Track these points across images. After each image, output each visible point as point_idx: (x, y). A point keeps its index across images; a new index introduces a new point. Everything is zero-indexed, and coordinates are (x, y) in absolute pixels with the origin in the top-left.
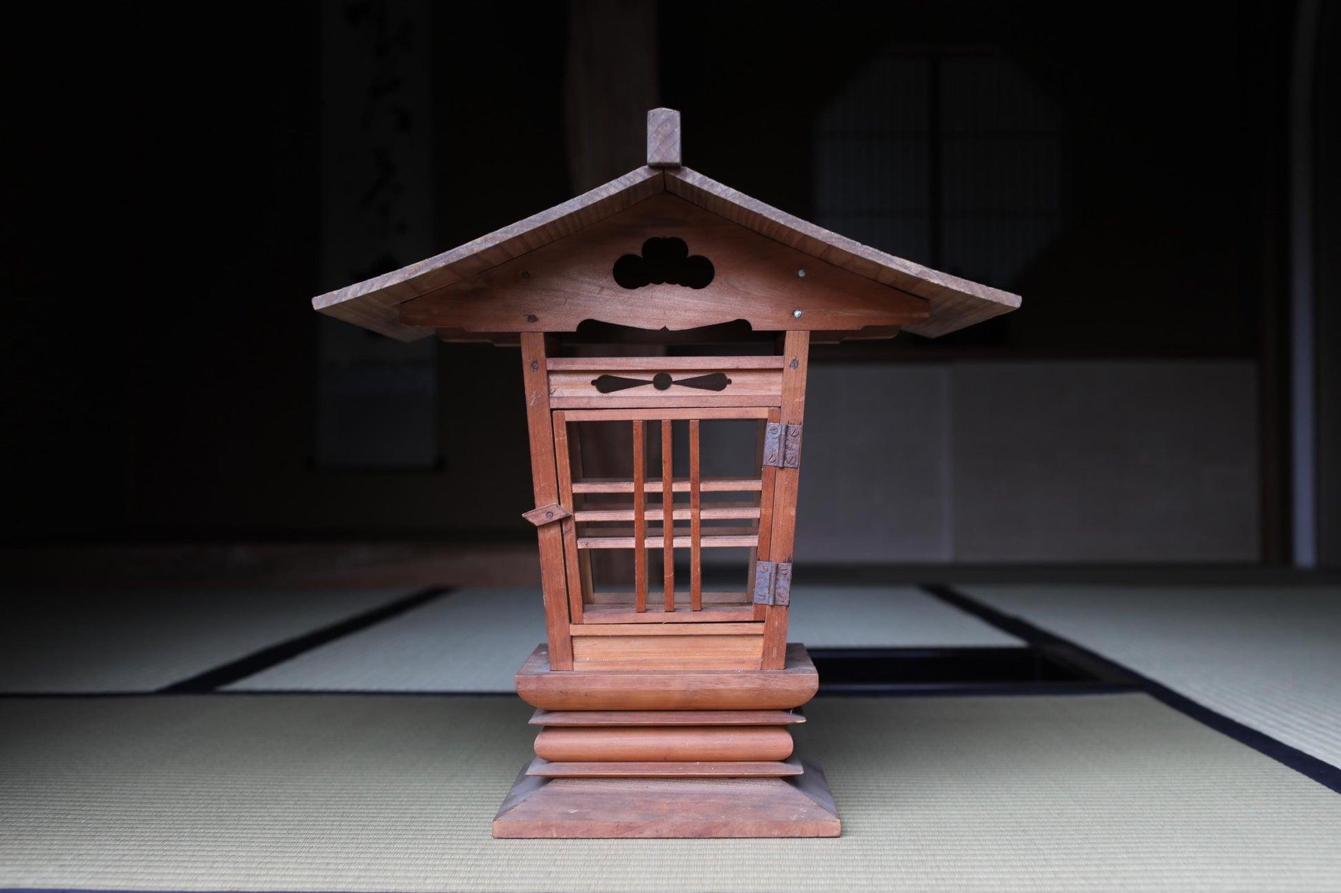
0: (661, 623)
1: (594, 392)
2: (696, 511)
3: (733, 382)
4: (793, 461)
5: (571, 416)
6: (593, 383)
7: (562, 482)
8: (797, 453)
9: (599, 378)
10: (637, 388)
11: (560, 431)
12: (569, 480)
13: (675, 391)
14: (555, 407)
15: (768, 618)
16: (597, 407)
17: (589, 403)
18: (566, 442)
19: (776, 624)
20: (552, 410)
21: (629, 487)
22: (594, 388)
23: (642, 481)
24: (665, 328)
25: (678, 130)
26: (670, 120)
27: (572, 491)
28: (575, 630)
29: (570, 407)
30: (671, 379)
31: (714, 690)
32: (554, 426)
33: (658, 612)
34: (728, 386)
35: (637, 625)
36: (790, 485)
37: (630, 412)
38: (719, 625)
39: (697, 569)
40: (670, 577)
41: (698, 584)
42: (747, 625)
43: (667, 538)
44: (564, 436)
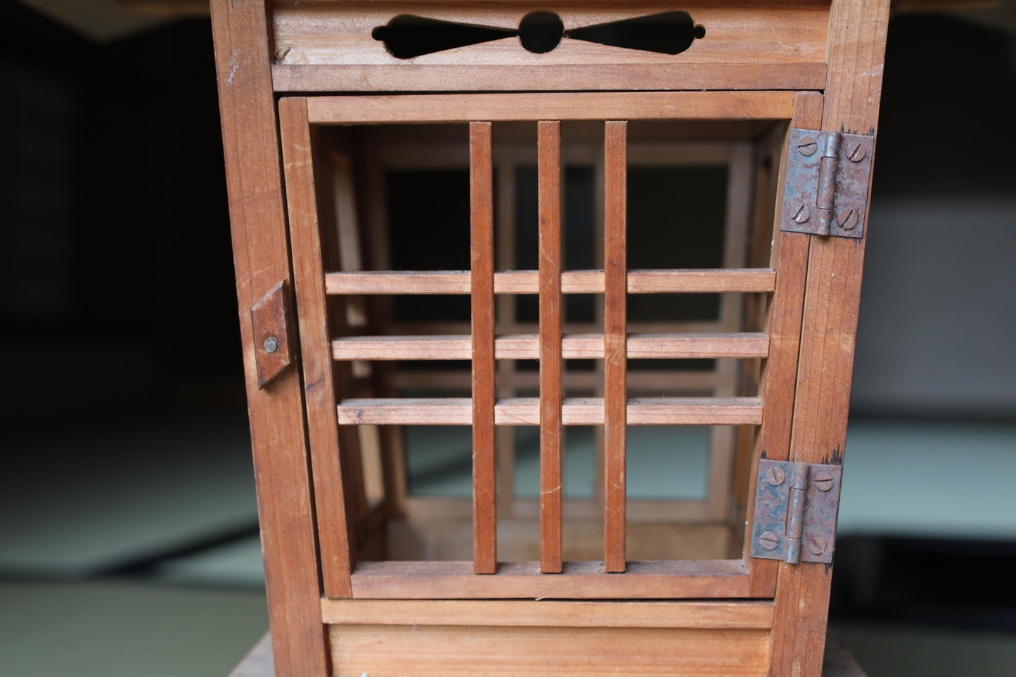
0: (533, 599)
1: (378, 55)
2: (617, 340)
3: (707, 33)
4: (852, 222)
5: (325, 111)
6: (378, 34)
7: (302, 269)
8: (863, 203)
9: (393, 23)
10: (480, 46)
11: (297, 146)
12: (318, 264)
13: (569, 53)
14: (284, 88)
15: (782, 592)
16: (384, 89)
17: (365, 78)
18: (310, 172)
19: (802, 605)
20: (278, 96)
21: (456, 282)
22: (380, 46)
23: (490, 267)
27: (325, 288)
28: (332, 612)
29: (320, 89)
30: (561, 25)
32: (282, 134)
33: (524, 574)
34: (696, 41)
35: (475, 602)
36: (843, 280)
37: (463, 101)
38: (667, 606)
39: (618, 476)
40: (552, 494)
41: (619, 510)
42: (733, 607)
43: (548, 403)
44: (305, 159)
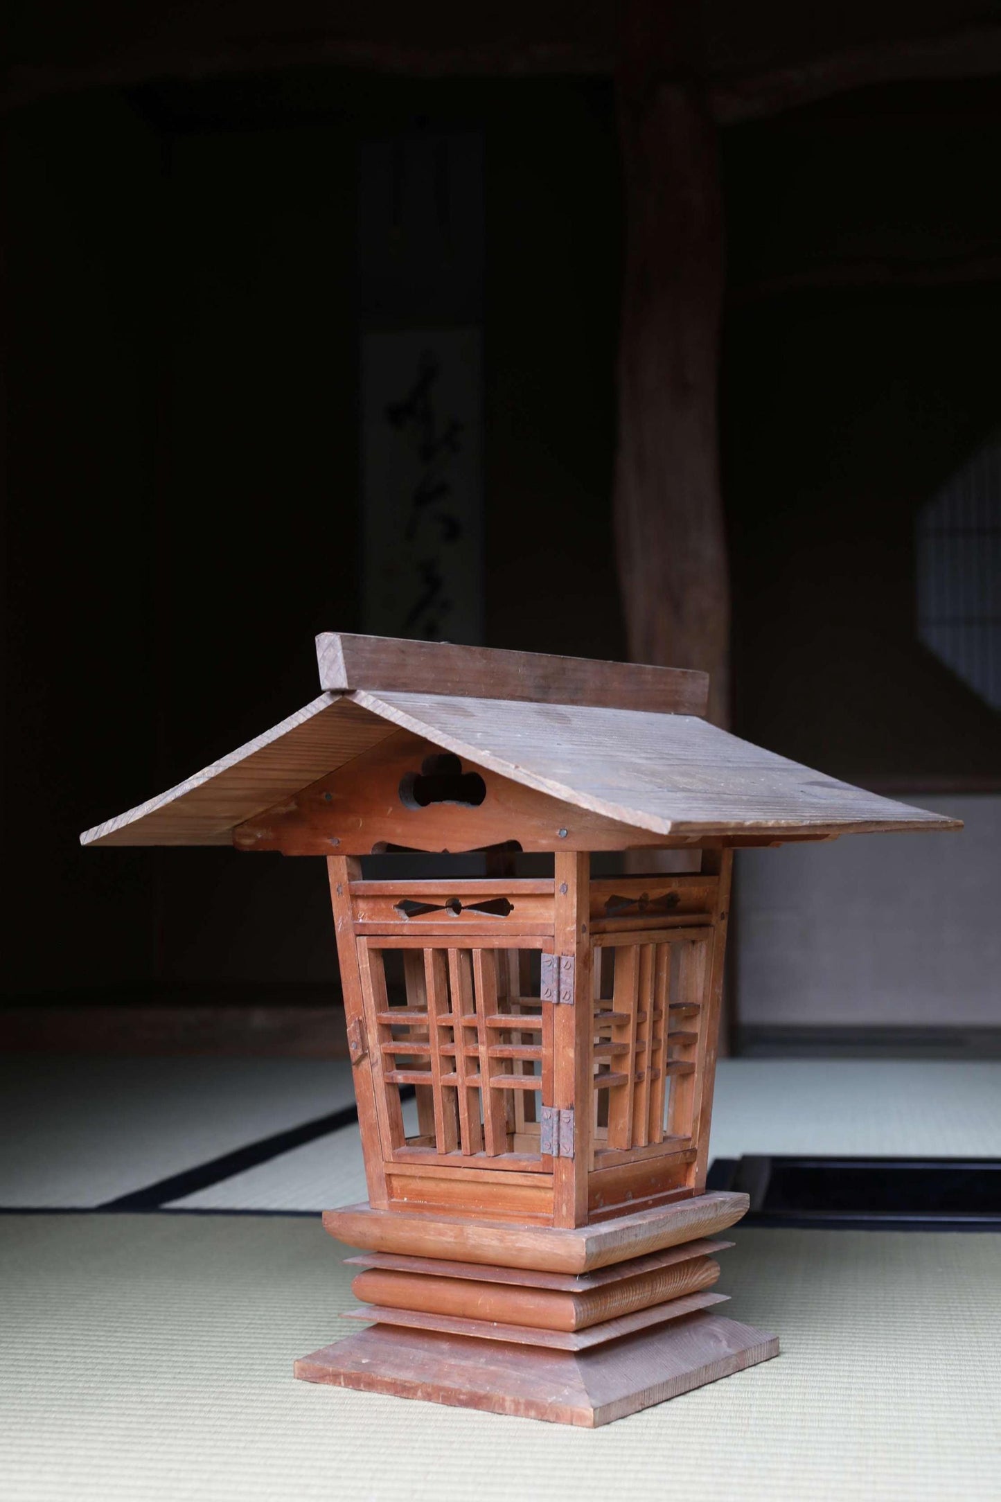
2: (486, 1048)
3: (515, 908)
4: (567, 997)
7: (368, 1012)
8: (572, 988)
10: (433, 913)
11: (363, 958)
12: (373, 1010)
13: (466, 917)
15: (555, 1171)
16: (393, 934)
18: (368, 969)
19: (564, 1177)
20: (356, 936)
22: (402, 913)
23: (434, 1013)
24: (445, 851)
25: (340, 654)
26: (331, 645)
27: (379, 1020)
28: (387, 1168)
30: (462, 904)
33: (460, 1155)
34: (511, 912)
35: (439, 1167)
36: (567, 1023)
37: (424, 939)
38: (511, 1174)
39: (487, 1111)
40: (464, 1118)
41: (489, 1127)
42: (536, 1176)
43: (459, 1076)
44: (366, 963)
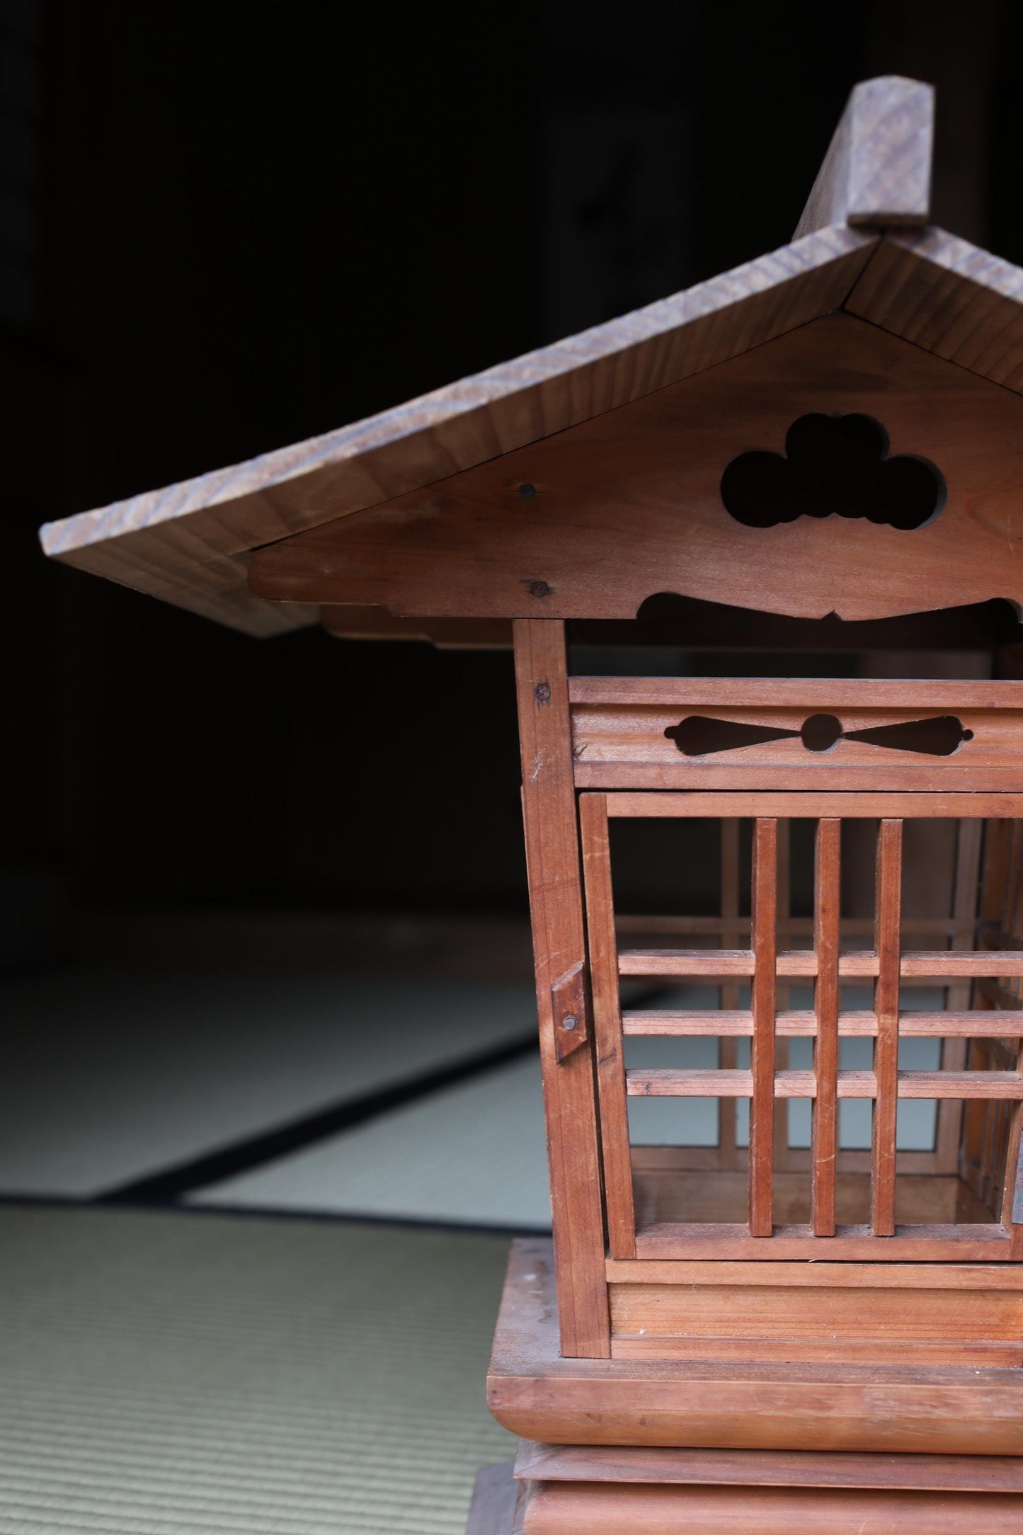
0: (806, 1261)
1: (670, 753)
2: (889, 1020)
3: (976, 737)
5: (621, 806)
6: (669, 733)
7: (598, 952)
9: (683, 723)
10: (763, 746)
11: (596, 839)
12: (613, 947)
13: (843, 754)
14: (585, 785)
16: (678, 786)
17: (661, 777)
18: (608, 862)
20: (578, 791)
21: (743, 963)
22: (672, 744)
23: (772, 950)
24: (832, 617)
25: (926, 134)
26: (906, 108)
27: (618, 969)
28: (617, 1272)
29: (618, 786)
30: (839, 727)
31: (928, 1420)
32: (582, 828)
33: (799, 1237)
34: (965, 745)
35: (752, 1263)
37: (751, 799)
38: (933, 1268)
39: (889, 1146)
40: (827, 1162)
41: (889, 1178)
42: (994, 1269)
43: (825, 1078)
44: (603, 850)
